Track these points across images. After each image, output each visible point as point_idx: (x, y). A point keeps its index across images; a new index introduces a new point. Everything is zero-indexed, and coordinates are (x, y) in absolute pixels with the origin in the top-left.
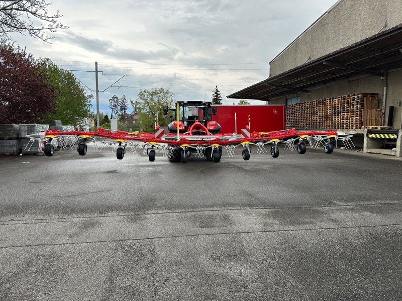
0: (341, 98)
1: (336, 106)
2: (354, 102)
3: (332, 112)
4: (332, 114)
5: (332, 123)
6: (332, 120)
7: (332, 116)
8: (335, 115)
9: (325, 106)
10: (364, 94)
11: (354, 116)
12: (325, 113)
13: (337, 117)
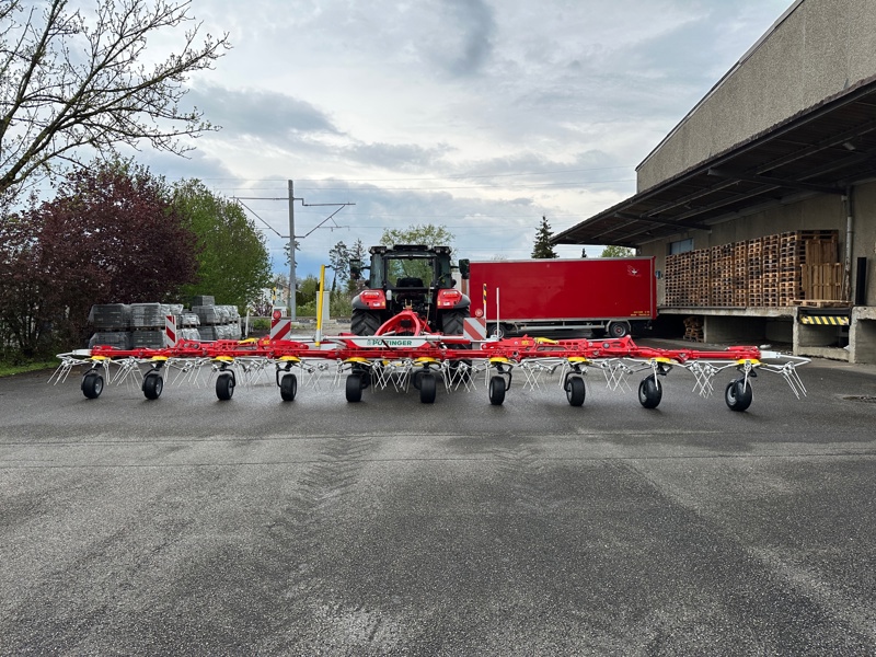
0: (762, 241)
1: (754, 258)
2: (784, 250)
3: (747, 272)
4: (747, 276)
5: (747, 294)
6: (747, 288)
7: (747, 279)
8: (752, 278)
9: (733, 259)
10: (804, 232)
11: (787, 278)
12: (733, 273)
13: (755, 281)
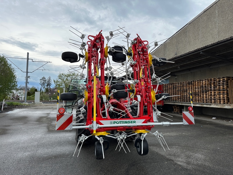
0: (208, 80)
1: (204, 86)
2: (220, 84)
3: (200, 91)
4: (200, 92)
5: (201, 98)
6: (201, 96)
7: (200, 93)
8: (203, 93)
9: (193, 86)
10: (228, 77)
11: (222, 94)
12: (194, 91)
13: (204, 94)
